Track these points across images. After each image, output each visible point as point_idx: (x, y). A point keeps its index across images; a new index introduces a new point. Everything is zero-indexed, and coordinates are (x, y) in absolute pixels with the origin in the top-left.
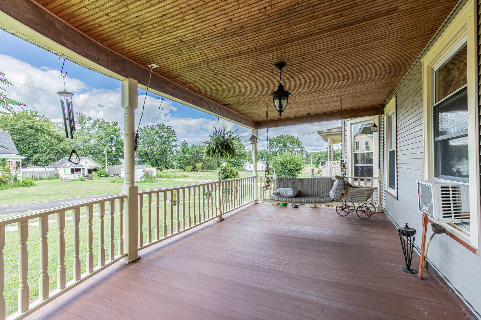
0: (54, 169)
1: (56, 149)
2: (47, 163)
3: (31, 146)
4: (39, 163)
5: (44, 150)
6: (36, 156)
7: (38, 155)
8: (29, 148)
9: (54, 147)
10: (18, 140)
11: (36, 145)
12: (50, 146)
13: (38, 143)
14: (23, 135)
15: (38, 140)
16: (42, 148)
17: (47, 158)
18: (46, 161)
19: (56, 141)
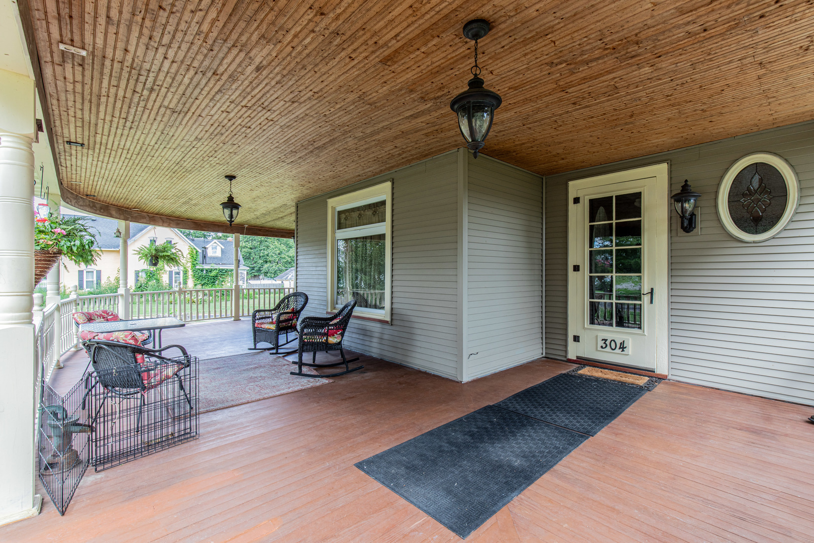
0: (280, 282)
1: (284, 258)
2: (275, 274)
3: (261, 255)
4: (268, 275)
5: (273, 259)
6: (266, 266)
7: (268, 264)
8: (260, 257)
9: (283, 256)
10: (251, 249)
11: (266, 253)
12: (279, 254)
13: (268, 250)
14: (255, 242)
15: (268, 247)
16: (272, 256)
17: (277, 268)
18: (275, 273)
19: (284, 248)
